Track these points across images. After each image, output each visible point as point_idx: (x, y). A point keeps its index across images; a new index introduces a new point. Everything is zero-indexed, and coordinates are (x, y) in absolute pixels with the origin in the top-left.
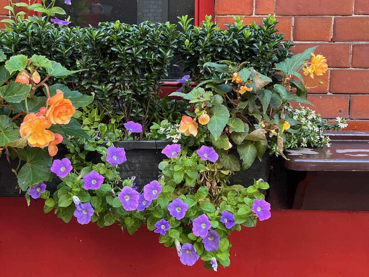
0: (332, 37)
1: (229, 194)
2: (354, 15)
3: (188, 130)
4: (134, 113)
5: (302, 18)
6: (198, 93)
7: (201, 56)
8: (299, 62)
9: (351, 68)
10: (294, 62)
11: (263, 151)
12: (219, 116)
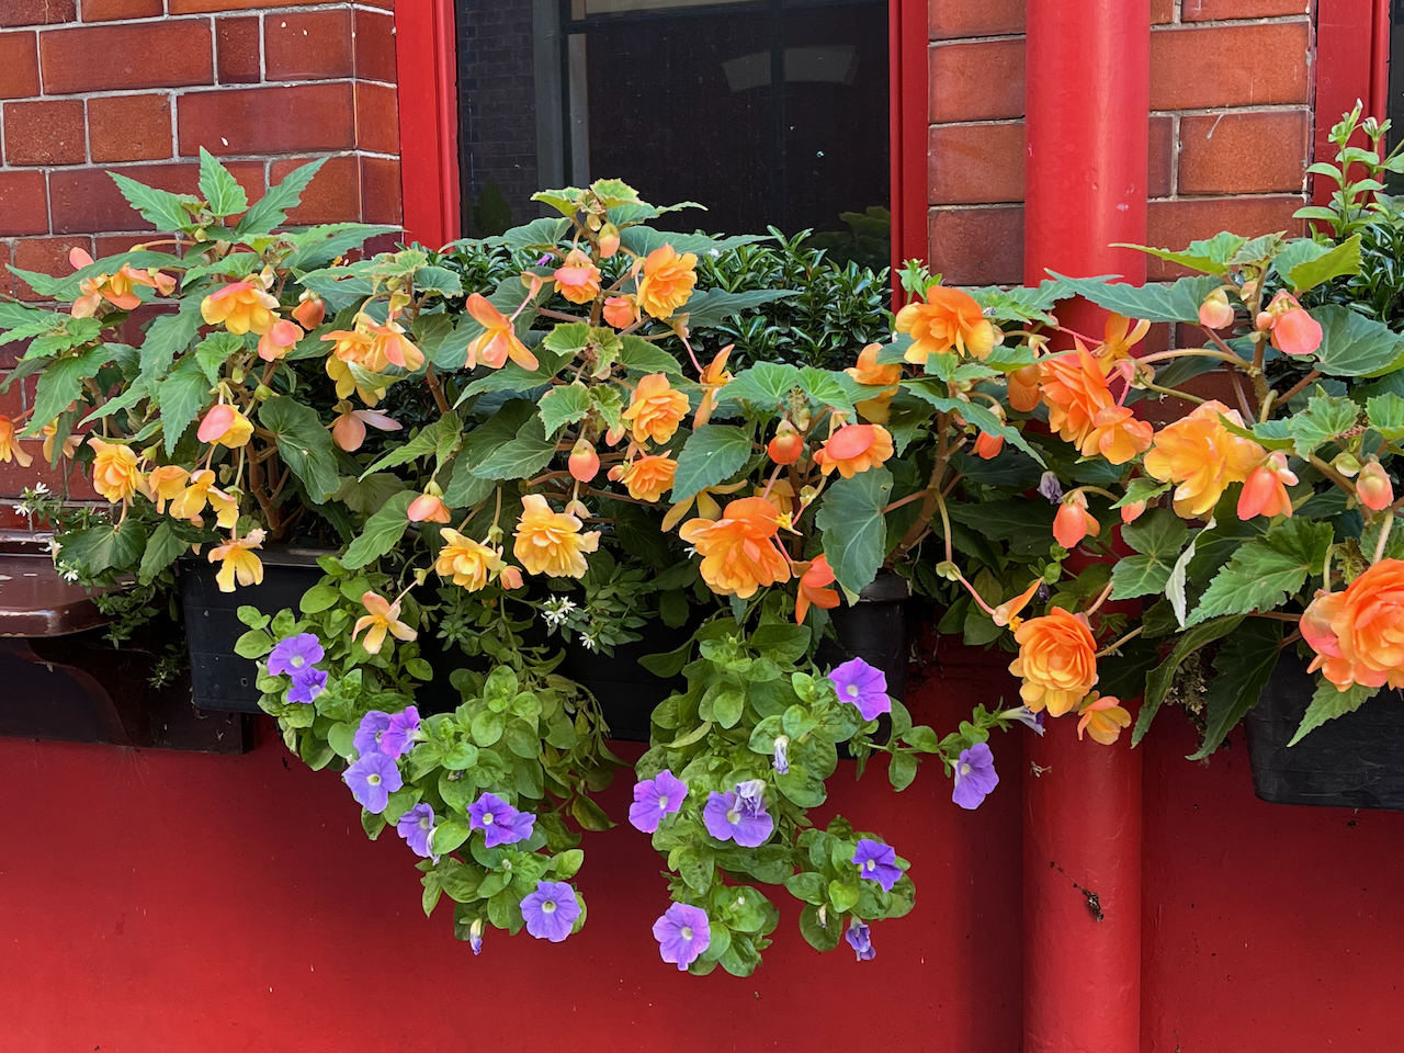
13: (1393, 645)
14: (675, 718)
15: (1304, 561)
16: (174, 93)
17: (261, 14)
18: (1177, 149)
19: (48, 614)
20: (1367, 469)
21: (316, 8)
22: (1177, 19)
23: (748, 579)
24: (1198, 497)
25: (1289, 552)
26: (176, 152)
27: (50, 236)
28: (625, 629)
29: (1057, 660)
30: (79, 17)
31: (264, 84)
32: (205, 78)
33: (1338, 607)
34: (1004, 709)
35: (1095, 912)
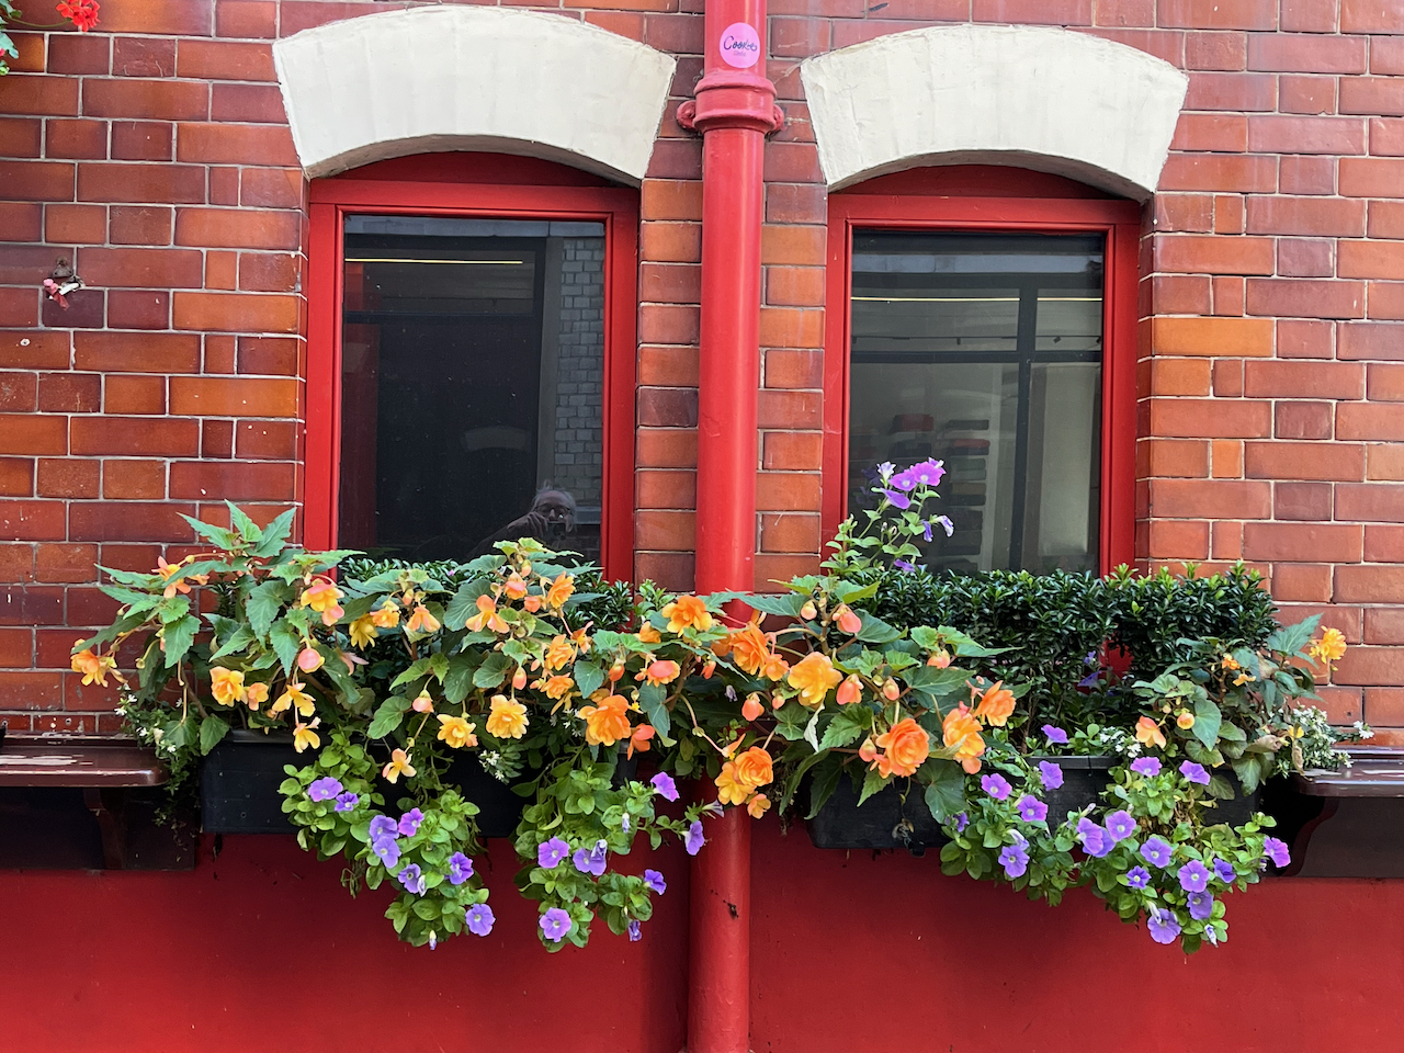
0: (1331, 595)
1: (1213, 837)
2: (1363, 563)
3: (1152, 737)
4: (1045, 713)
5: (1284, 567)
6: (1169, 683)
7: (1159, 627)
8: (1298, 638)
9: (1362, 645)
10: (1290, 636)
11: (1268, 768)
12: (1205, 717)
13: (910, 755)
14: (537, 817)
15: (859, 724)
16: (168, 461)
17: (235, 420)
18: (760, 529)
19: (148, 772)
20: (888, 682)
21: (272, 420)
22: (760, 468)
23: (610, 736)
24: (814, 696)
25: (854, 720)
26: (167, 495)
27: (67, 542)
28: (515, 770)
29: (754, 772)
30: (102, 410)
31: (233, 460)
32: (193, 454)
33: (889, 738)
34: (704, 805)
35: (734, 914)
